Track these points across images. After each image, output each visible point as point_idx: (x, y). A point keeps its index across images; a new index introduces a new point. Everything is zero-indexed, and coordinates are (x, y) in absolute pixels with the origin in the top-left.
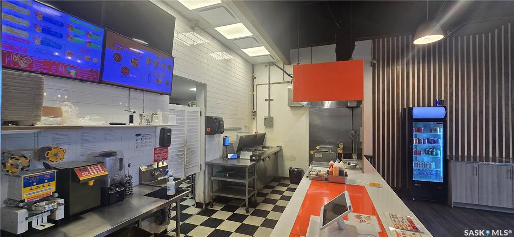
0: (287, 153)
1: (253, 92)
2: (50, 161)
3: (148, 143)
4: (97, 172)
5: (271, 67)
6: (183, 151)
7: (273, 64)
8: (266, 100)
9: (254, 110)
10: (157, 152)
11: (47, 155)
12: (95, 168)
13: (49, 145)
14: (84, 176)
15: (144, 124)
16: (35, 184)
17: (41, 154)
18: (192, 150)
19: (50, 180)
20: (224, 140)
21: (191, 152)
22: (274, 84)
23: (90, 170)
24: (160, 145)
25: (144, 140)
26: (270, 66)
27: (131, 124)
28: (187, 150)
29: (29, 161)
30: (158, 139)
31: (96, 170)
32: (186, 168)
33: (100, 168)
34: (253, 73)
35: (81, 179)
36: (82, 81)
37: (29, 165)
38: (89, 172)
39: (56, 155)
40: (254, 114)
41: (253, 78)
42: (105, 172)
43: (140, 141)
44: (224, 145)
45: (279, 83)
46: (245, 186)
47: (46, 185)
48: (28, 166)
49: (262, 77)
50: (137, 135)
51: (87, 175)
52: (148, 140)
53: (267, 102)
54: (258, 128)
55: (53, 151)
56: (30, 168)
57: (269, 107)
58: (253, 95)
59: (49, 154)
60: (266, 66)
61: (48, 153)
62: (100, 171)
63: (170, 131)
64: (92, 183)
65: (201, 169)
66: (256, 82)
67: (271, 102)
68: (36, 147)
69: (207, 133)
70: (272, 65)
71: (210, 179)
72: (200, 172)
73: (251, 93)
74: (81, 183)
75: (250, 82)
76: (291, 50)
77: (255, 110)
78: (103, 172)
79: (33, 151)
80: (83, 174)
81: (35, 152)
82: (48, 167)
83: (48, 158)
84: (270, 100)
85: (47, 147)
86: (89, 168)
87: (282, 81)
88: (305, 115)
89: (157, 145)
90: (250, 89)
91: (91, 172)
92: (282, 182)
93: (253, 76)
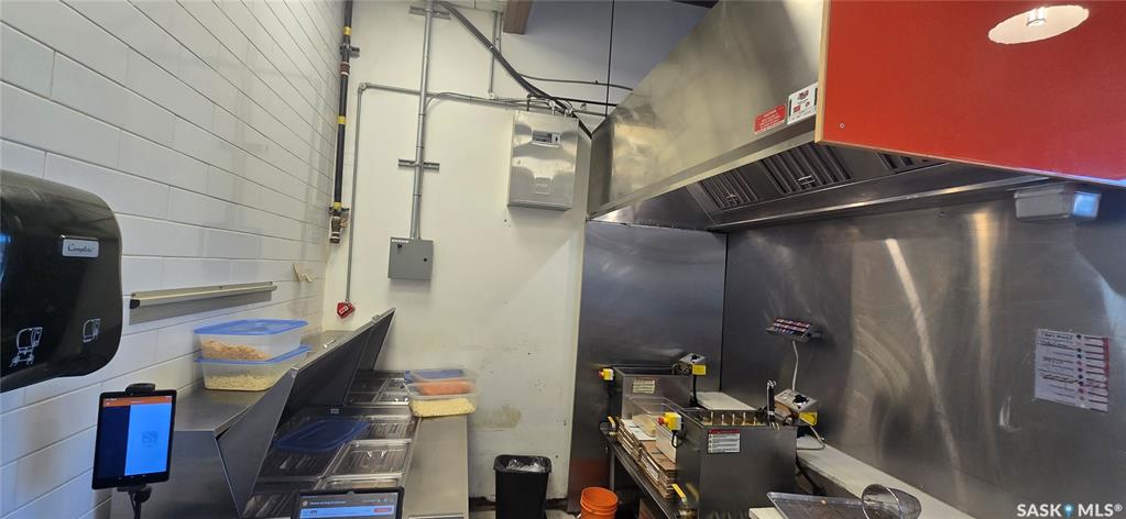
5: (440, 22)
7: (449, 9)
8: (405, 164)
9: (338, 197)
22: (444, 96)
26: (433, 13)
34: (348, 25)
40: (338, 221)
41: (347, 50)
45: (470, 100)
49: (391, 56)
53: (410, 174)
54: (356, 286)
57: (418, 196)
58: (342, 129)
60: (413, 10)
66: (359, 71)
67: (428, 175)
70: (445, 16)
73: (330, 118)
77: (346, 203)
84: (423, 166)
87: (487, 96)
90: (330, 94)
93: (346, 40)
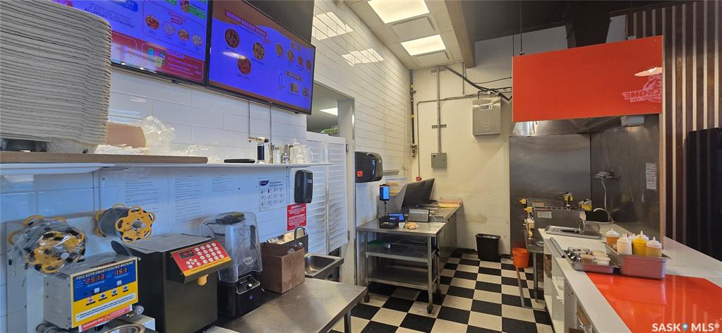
0: (470, 210)
1: (413, 114)
2: (126, 238)
3: (279, 198)
4: (214, 258)
5: (442, 73)
6: (324, 209)
7: (445, 67)
8: (433, 127)
9: (413, 143)
10: (291, 212)
11: (120, 227)
12: (207, 249)
13: (122, 205)
14: (190, 267)
15: (277, 162)
16: (97, 290)
17: (108, 222)
18: (336, 208)
19: (126, 281)
20: (381, 190)
21: (336, 210)
22: (446, 99)
23: (199, 253)
24: (296, 201)
25: (272, 193)
26: (440, 70)
27: (261, 163)
28: (330, 208)
29: (84, 240)
30: (293, 191)
31: (209, 253)
32: (328, 240)
33: (216, 248)
34: (412, 84)
35: (186, 273)
36: (175, 79)
37: (84, 250)
38: (198, 257)
39: (136, 226)
40: (414, 149)
41: (412, 93)
42: (225, 256)
43: (266, 194)
44: (381, 198)
45: (456, 98)
46: (427, 268)
47: (119, 290)
48: (83, 252)
49: (427, 89)
50: (263, 183)
51: (195, 266)
52: (278, 192)
53: (436, 130)
54: (422, 170)
55: (131, 218)
56: (86, 255)
57: (440, 138)
58: (413, 119)
59: (124, 226)
60: (432, 72)
61: (121, 222)
62: (218, 255)
63: (310, 175)
64: (203, 281)
65: (349, 239)
66: (417, 98)
67: (443, 129)
68: (97, 209)
69: (359, 180)
70: (444, 70)
71: (362, 254)
72: (347, 244)
73: (409, 116)
74: (185, 282)
75: (407, 98)
76: (476, 43)
77: (416, 143)
78: (222, 256)
79: (91, 218)
80: (188, 263)
81: (94, 220)
82: (120, 250)
83: (122, 233)
84: (440, 126)
85: (118, 210)
86: (197, 249)
87: (462, 95)
88: (502, 149)
89: (292, 202)
90: (408, 109)
91: (202, 258)
92: (464, 257)
93: (412, 89)
